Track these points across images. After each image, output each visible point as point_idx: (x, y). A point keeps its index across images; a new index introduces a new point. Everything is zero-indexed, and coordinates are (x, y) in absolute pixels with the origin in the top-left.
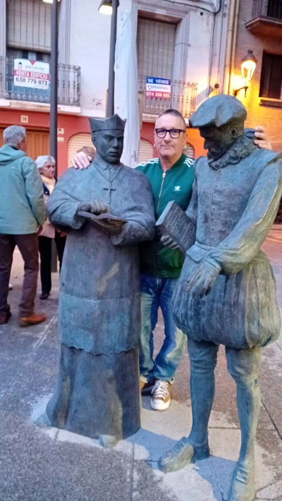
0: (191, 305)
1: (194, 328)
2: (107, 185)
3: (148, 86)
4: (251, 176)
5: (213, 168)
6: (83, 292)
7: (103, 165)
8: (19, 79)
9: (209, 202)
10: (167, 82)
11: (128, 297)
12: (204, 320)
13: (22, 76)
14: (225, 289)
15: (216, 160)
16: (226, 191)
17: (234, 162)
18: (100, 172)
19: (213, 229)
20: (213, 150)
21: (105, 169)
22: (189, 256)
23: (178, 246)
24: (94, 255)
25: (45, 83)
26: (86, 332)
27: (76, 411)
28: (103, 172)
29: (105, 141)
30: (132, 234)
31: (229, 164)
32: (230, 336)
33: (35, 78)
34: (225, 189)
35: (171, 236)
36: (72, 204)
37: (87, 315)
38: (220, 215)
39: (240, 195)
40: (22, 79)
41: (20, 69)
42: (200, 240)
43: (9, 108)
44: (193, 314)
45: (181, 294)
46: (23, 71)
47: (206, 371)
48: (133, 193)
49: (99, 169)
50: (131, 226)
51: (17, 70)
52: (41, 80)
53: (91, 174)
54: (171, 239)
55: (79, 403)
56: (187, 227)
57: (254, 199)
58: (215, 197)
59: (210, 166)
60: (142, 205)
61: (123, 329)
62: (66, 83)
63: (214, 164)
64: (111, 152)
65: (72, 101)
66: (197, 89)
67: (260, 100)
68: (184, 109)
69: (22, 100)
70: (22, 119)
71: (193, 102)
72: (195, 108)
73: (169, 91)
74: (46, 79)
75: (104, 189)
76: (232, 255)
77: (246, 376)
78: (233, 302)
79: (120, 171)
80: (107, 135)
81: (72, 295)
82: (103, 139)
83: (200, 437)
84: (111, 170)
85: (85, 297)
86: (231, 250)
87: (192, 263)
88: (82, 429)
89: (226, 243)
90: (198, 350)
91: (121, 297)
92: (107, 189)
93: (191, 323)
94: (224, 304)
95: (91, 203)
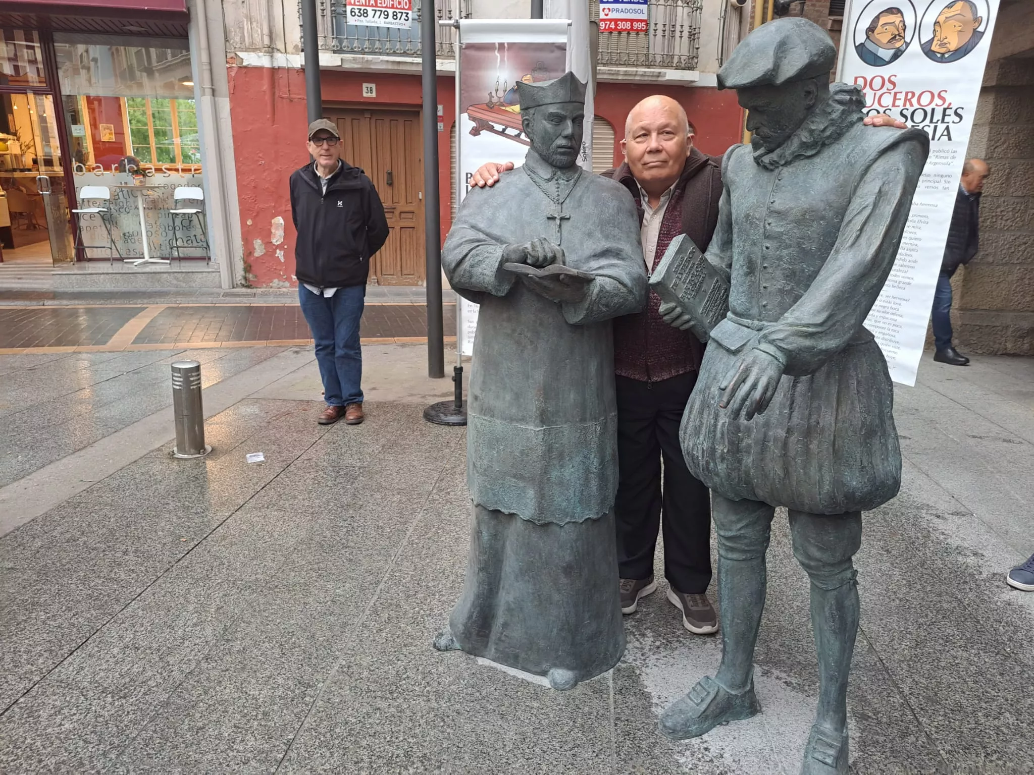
0: (722, 434)
1: (729, 475)
2: (554, 210)
3: (604, 9)
4: (845, 180)
5: (765, 168)
6: (514, 411)
7: (545, 172)
8: (357, 11)
9: (756, 235)
11: (596, 419)
12: (748, 461)
13: (362, 5)
14: (792, 403)
15: (770, 151)
16: (794, 212)
17: (809, 153)
18: (539, 186)
19: (765, 287)
20: (766, 131)
21: (549, 180)
22: (716, 341)
23: (692, 323)
24: (532, 343)
25: (404, 15)
26: (522, 485)
27: (505, 625)
28: (545, 186)
29: (548, 126)
30: (604, 301)
31: (797, 157)
32: (803, 491)
33: (386, 7)
34: (792, 209)
35: (680, 303)
36: (491, 248)
37: (522, 452)
38: (780, 258)
39: (823, 218)
40: (362, 12)
42: (739, 309)
43: (339, 69)
44: (725, 451)
45: (701, 413)
47: (748, 555)
48: (602, 224)
49: (537, 179)
50: (602, 287)
52: (397, 11)
53: (521, 190)
54: (679, 310)
55: (509, 610)
56: (709, 286)
57: (851, 225)
58: (769, 224)
59: (758, 164)
60: (620, 246)
61: (587, 479)
62: (445, 14)
63: (766, 160)
64: (560, 147)
66: (701, 9)
67: (830, 22)
68: (677, 52)
69: (364, 53)
70: (365, 90)
71: (693, 36)
72: (698, 48)
73: (645, 17)
74: (406, 7)
75: (549, 218)
76: (811, 335)
77: (832, 565)
78: (809, 427)
79: (576, 182)
80: (551, 114)
81: (493, 416)
82: (544, 122)
83: (739, 678)
84: (561, 181)
85: (518, 421)
86: (808, 325)
87: (722, 353)
88: (516, 657)
89: (797, 314)
90: (733, 518)
91: (583, 420)
92: (553, 218)
93: (721, 467)
94: (789, 431)
95: (528, 245)
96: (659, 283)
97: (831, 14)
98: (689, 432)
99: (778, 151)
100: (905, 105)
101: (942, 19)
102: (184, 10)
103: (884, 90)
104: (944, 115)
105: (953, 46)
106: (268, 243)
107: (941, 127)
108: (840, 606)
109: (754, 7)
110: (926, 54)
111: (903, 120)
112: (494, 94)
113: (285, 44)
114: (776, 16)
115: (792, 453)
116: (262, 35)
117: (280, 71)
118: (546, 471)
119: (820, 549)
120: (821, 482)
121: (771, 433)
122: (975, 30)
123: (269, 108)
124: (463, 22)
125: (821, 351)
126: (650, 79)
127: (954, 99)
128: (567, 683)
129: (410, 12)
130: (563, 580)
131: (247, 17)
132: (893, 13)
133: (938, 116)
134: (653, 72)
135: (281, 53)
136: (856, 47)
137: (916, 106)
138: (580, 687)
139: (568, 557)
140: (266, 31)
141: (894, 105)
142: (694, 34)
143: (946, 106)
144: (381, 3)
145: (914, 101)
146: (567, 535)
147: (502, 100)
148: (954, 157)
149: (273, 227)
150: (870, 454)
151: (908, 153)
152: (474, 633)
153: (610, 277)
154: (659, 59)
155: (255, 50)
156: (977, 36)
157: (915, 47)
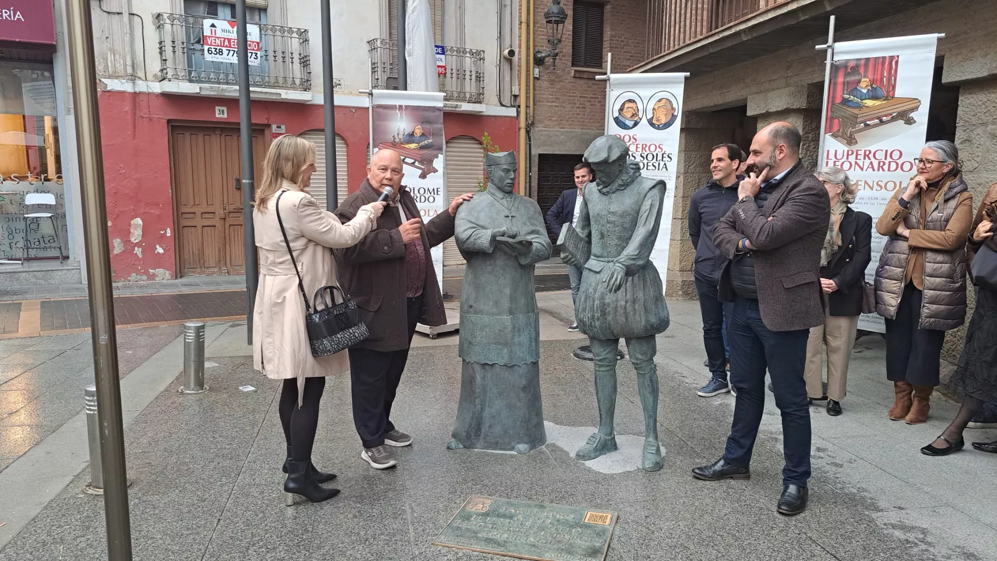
0: (597, 308)
1: (601, 326)
2: (507, 213)
4: (637, 200)
5: (604, 194)
6: (494, 310)
7: (500, 195)
8: (213, 50)
9: (603, 222)
10: (440, 50)
12: (610, 318)
13: (218, 46)
14: (626, 290)
15: (607, 187)
16: (619, 212)
17: (623, 188)
18: (498, 201)
19: (609, 244)
20: (604, 179)
21: (502, 199)
22: (589, 269)
24: (503, 275)
25: (254, 55)
26: (499, 347)
27: (490, 427)
28: (501, 201)
29: (502, 174)
30: (537, 253)
31: (617, 190)
32: (634, 327)
35: (571, 253)
36: (483, 231)
37: (500, 331)
38: (615, 231)
39: (631, 214)
40: (218, 51)
41: (213, 34)
42: (598, 254)
43: (198, 95)
44: (599, 315)
45: (585, 301)
46: (218, 38)
47: (608, 368)
48: (530, 218)
49: (497, 198)
50: (536, 247)
51: (209, 37)
53: (489, 203)
54: (570, 256)
55: (492, 417)
58: (609, 217)
59: (600, 192)
60: (539, 230)
62: (287, 55)
63: (605, 190)
64: (508, 183)
65: (298, 82)
66: (484, 60)
67: (573, 71)
68: (467, 89)
69: (219, 83)
70: (217, 112)
71: (479, 78)
72: (483, 88)
73: (443, 64)
74: (255, 49)
75: (506, 217)
76: (634, 259)
77: (646, 361)
78: (634, 299)
79: (515, 199)
80: (504, 169)
81: (483, 314)
82: (500, 172)
83: (609, 431)
84: (508, 199)
85: (496, 315)
86: (632, 256)
87: (592, 273)
88: (497, 443)
89: (627, 252)
90: (602, 350)
91: (528, 312)
92: (508, 216)
93: (597, 324)
94: (626, 302)
95: (504, 228)
96: (562, 244)
97: (573, 65)
98: (580, 310)
99: (609, 187)
100: (642, 151)
101: (656, 107)
102: (55, 43)
103: (631, 142)
104: (663, 157)
105: (663, 122)
106: (127, 242)
107: (662, 163)
108: (651, 381)
109: (520, 59)
110: (650, 124)
111: (642, 159)
112: (396, 137)
113: (145, 73)
114: (536, 66)
115: (628, 311)
116: (125, 65)
117: (141, 95)
118: (513, 338)
119: (641, 354)
120: (641, 321)
121: (619, 304)
122: (673, 114)
123: (130, 127)
124: (375, 91)
125: (638, 266)
126: (450, 109)
127: (667, 149)
128: (526, 450)
129: (259, 53)
130: (522, 395)
131: (110, 50)
132: (631, 102)
133: (660, 158)
134: (452, 104)
135: (143, 80)
136: (614, 119)
137: (648, 152)
138: (532, 452)
139: (524, 382)
140: (129, 62)
141: (637, 151)
142: (480, 77)
143: (663, 152)
144: (234, 45)
145: (647, 149)
146: (523, 370)
147: (402, 140)
148: (670, 180)
149: (132, 227)
150: (657, 308)
151: (659, 189)
152: (473, 435)
153: (538, 243)
154: (455, 95)
155: (117, 77)
156: (674, 117)
157: (644, 121)
